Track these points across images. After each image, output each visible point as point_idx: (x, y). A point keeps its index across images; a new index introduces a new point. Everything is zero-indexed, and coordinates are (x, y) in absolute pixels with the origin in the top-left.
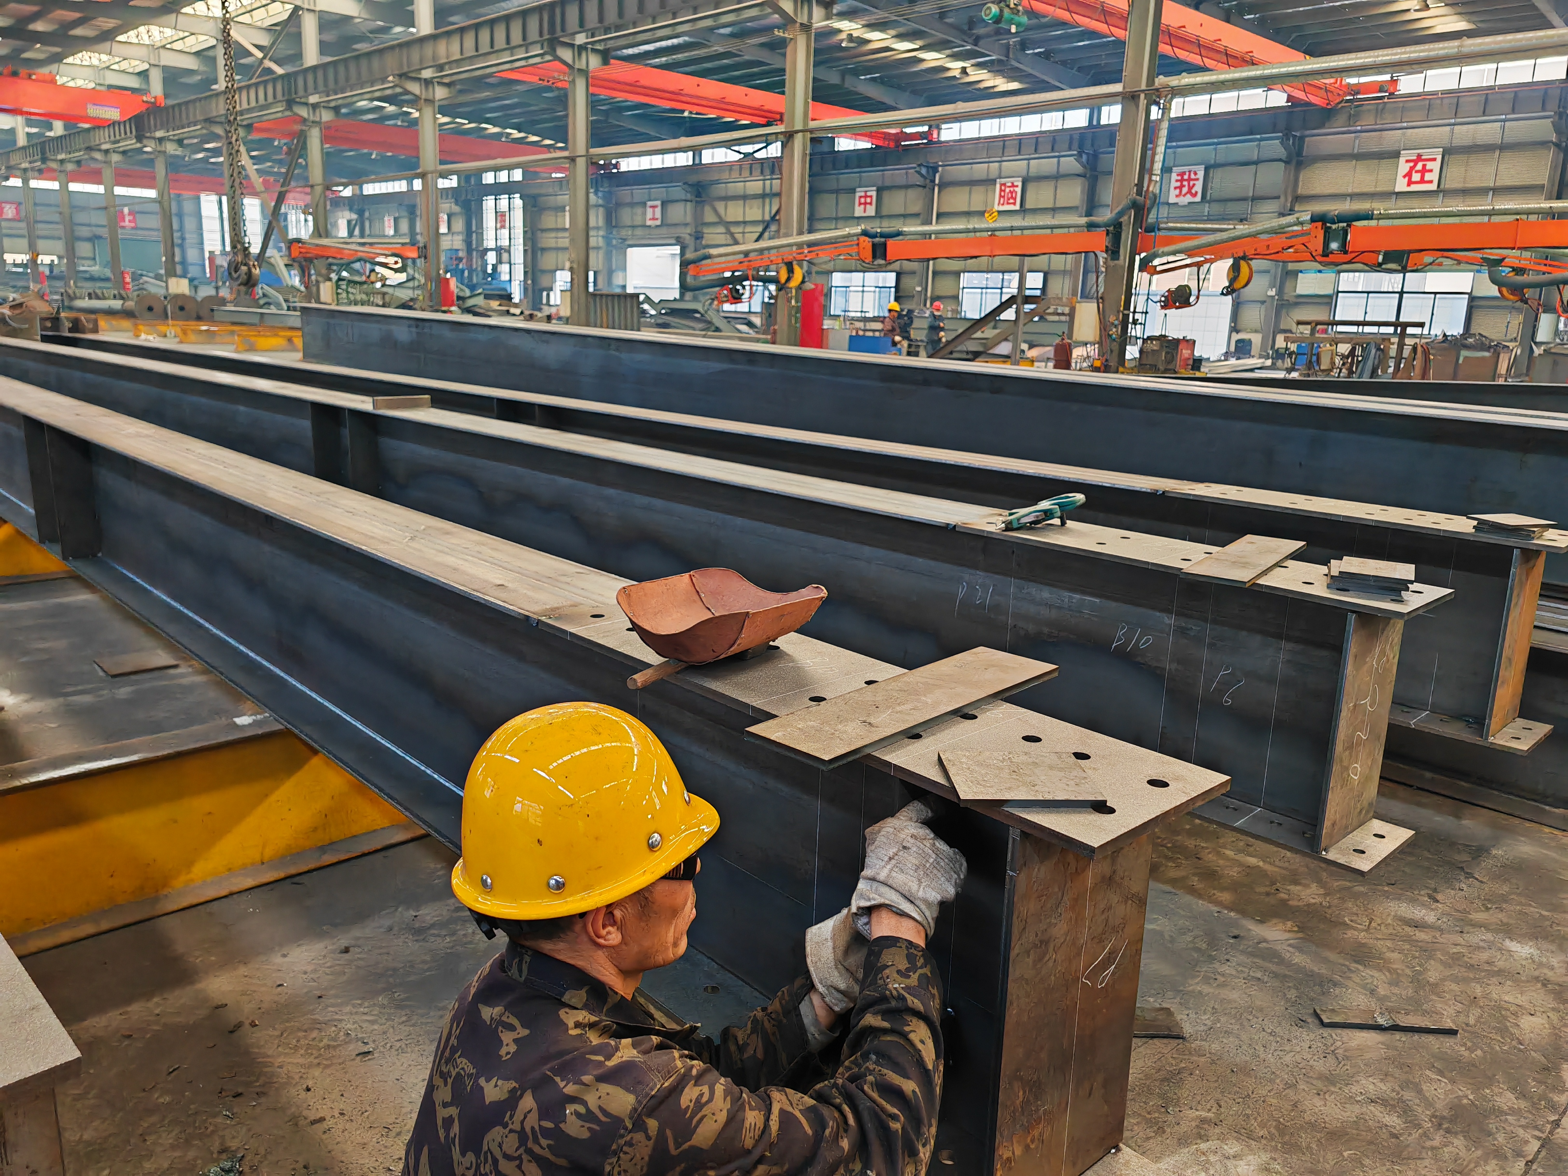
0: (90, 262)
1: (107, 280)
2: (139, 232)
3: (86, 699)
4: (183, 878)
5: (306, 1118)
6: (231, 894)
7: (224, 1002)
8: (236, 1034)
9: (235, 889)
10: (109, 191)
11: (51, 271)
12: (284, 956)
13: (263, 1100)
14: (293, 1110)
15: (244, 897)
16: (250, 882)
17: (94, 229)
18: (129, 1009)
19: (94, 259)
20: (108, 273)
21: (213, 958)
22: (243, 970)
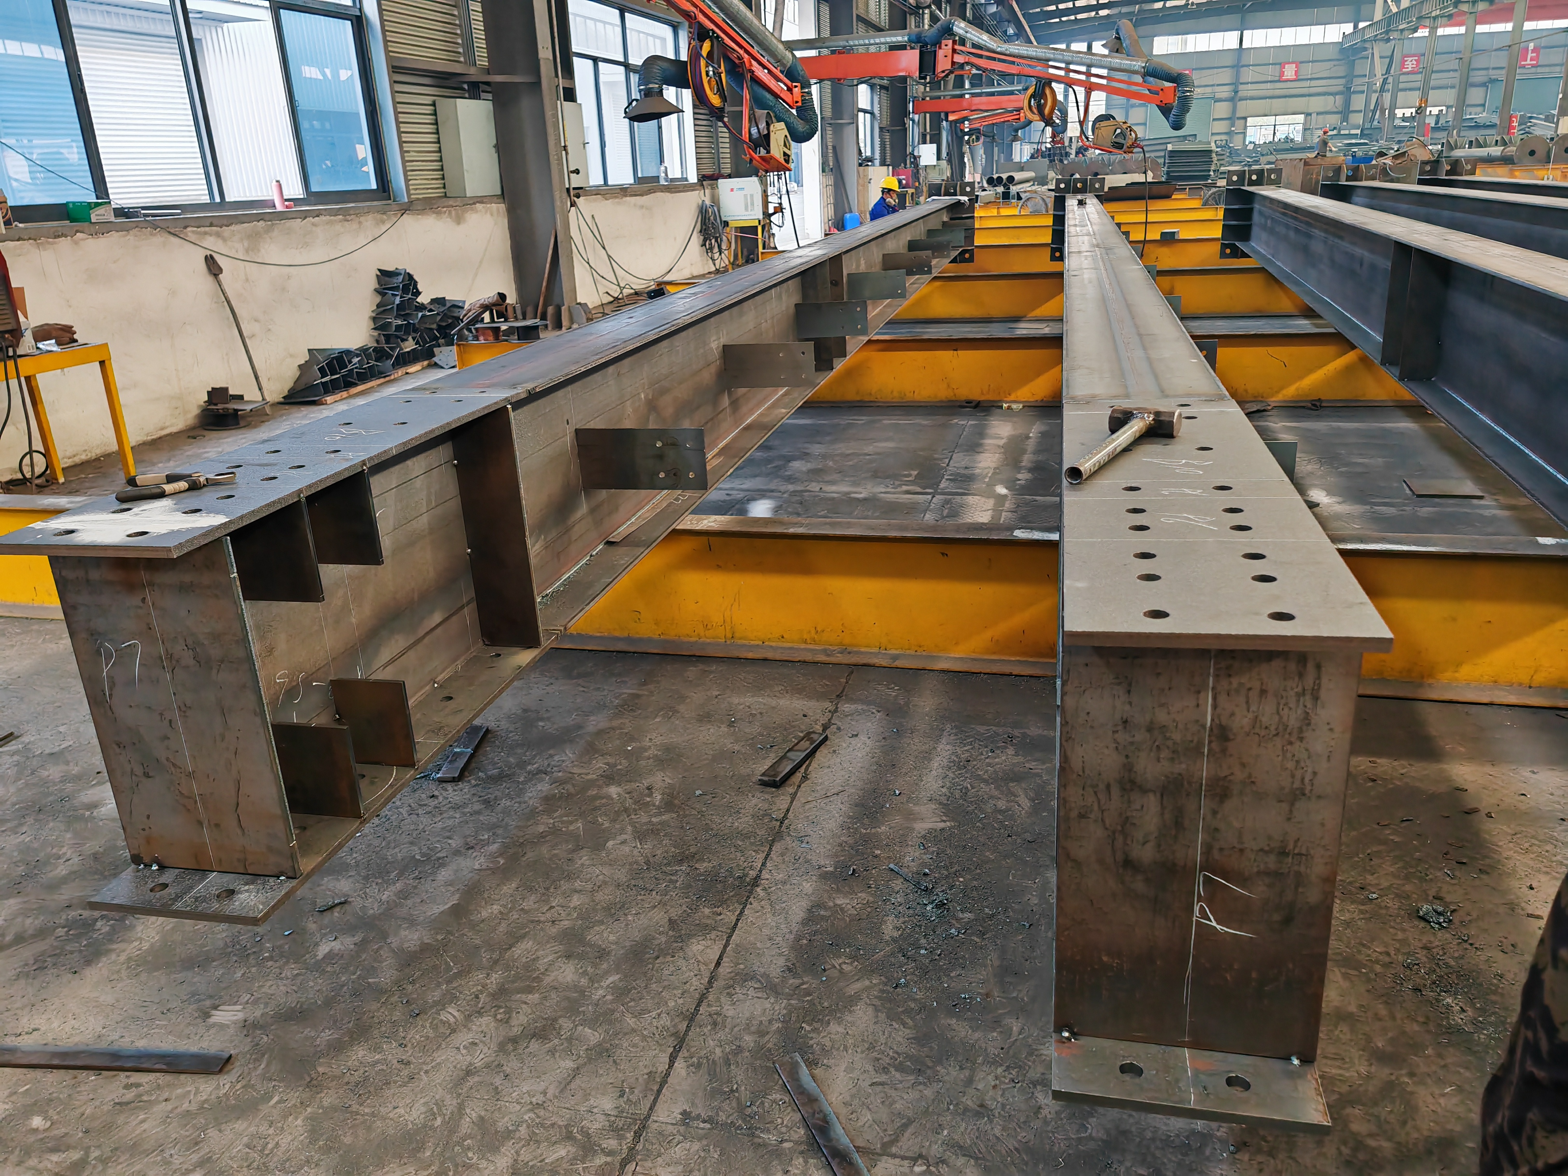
0: (1479, 109)
1: (1493, 126)
2: (1539, 70)
3: (1391, 511)
4: (1448, 675)
5: (1523, 909)
6: (1491, 704)
7: (1466, 788)
8: (1470, 817)
9: (1497, 700)
10: (1518, 28)
11: (1437, 123)
12: (1534, 772)
13: (1483, 876)
14: (1512, 897)
15: (1504, 711)
16: (1513, 699)
17: (1491, 72)
18: (1378, 761)
19: (1484, 105)
20: (1496, 119)
21: (1462, 749)
22: (1488, 769)
